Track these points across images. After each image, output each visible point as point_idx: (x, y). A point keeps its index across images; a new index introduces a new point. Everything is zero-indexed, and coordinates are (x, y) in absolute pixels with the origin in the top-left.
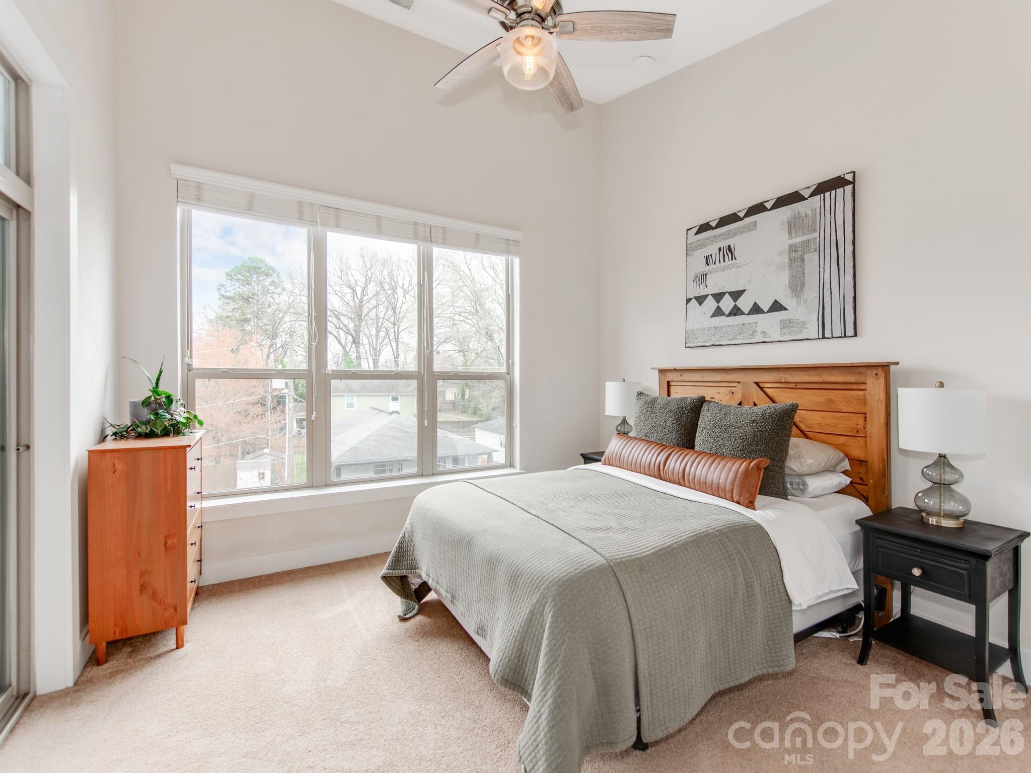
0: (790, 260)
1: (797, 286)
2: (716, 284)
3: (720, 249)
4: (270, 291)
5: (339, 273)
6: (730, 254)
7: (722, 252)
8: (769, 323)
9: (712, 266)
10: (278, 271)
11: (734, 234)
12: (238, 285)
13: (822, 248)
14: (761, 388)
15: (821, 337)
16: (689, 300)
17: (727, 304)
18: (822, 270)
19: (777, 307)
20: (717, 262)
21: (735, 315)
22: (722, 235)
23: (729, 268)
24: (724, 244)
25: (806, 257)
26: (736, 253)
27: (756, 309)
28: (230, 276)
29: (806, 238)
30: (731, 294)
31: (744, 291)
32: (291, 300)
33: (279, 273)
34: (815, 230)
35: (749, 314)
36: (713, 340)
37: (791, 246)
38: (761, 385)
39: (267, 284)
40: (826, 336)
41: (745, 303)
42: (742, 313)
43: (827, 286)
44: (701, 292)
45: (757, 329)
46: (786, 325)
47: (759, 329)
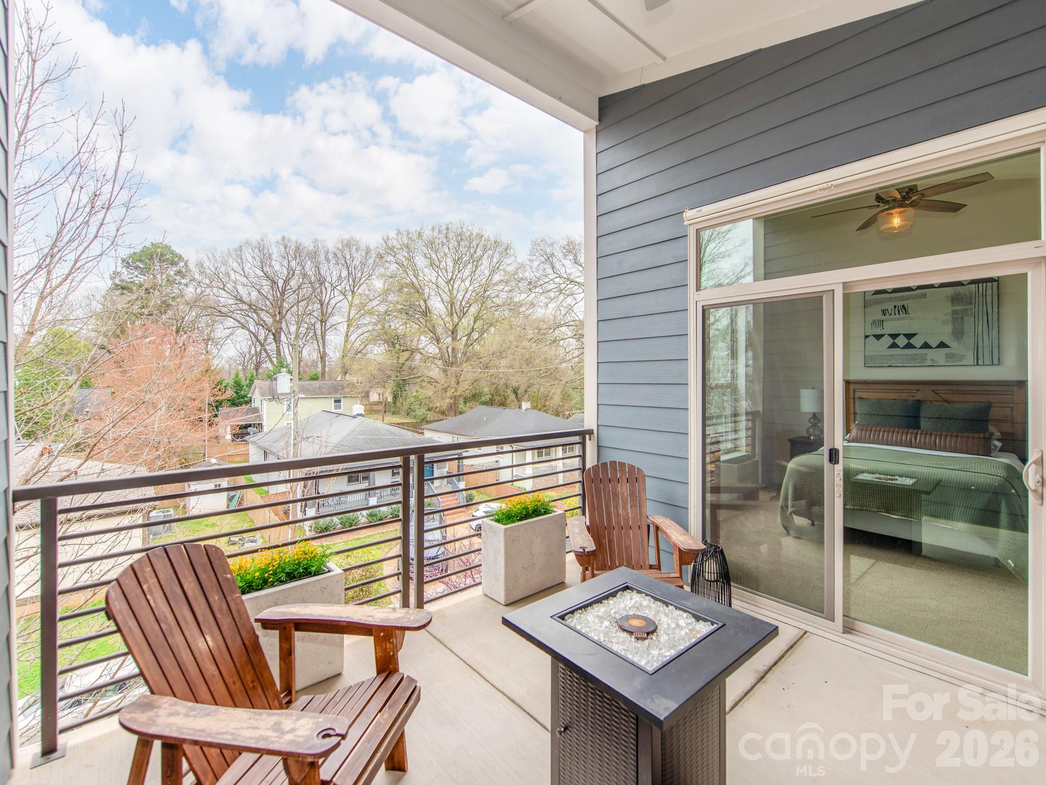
0: (953, 318)
1: (958, 334)
2: (891, 327)
3: (895, 307)
4: (177, 282)
5: (259, 263)
6: (904, 311)
7: (897, 309)
8: (937, 355)
9: (888, 317)
10: (186, 259)
11: (908, 298)
12: (136, 273)
13: (976, 314)
14: (936, 393)
15: (975, 364)
16: (866, 337)
17: (902, 341)
18: (977, 327)
19: (942, 345)
20: (893, 314)
21: (909, 348)
22: (895, 298)
23: (903, 319)
24: (900, 303)
25: (965, 318)
26: (909, 310)
27: (926, 346)
28: (128, 263)
29: (965, 307)
30: (905, 335)
31: (916, 334)
32: (199, 291)
33: (187, 261)
34: (971, 304)
35: (921, 348)
36: (889, 362)
37: (953, 311)
38: (936, 392)
39: (172, 273)
40: (979, 364)
41: (916, 341)
42: (914, 347)
43: (980, 336)
44: (879, 331)
45: (927, 357)
46: (949, 357)
47: (929, 357)
